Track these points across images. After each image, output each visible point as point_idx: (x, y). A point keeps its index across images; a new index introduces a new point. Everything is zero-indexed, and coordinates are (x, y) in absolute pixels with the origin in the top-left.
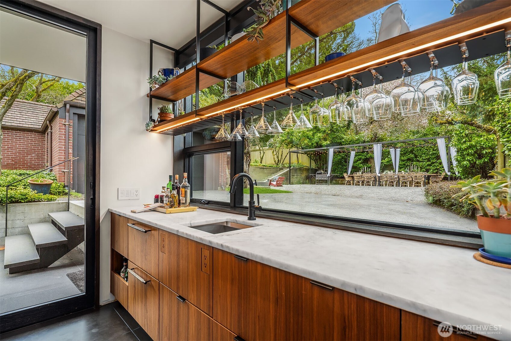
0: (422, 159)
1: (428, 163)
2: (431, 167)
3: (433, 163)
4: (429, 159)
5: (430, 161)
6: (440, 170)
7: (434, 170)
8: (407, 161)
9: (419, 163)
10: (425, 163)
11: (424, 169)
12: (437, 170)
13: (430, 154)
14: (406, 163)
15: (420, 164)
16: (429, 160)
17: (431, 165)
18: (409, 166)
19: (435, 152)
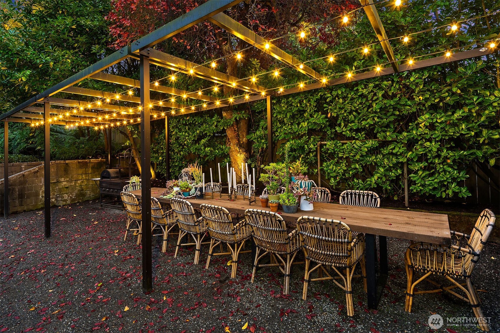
0: (351, 130)
1: (370, 143)
2: (380, 156)
3: (385, 144)
4: (374, 129)
5: (375, 137)
6: (410, 172)
7: (389, 169)
8: (309, 138)
9: (343, 144)
10: (359, 143)
11: (357, 166)
12: (399, 171)
13: (376, 112)
14: (306, 142)
15: (345, 146)
16: (370, 134)
17: (380, 152)
18: (313, 152)
19: (392, 103)
